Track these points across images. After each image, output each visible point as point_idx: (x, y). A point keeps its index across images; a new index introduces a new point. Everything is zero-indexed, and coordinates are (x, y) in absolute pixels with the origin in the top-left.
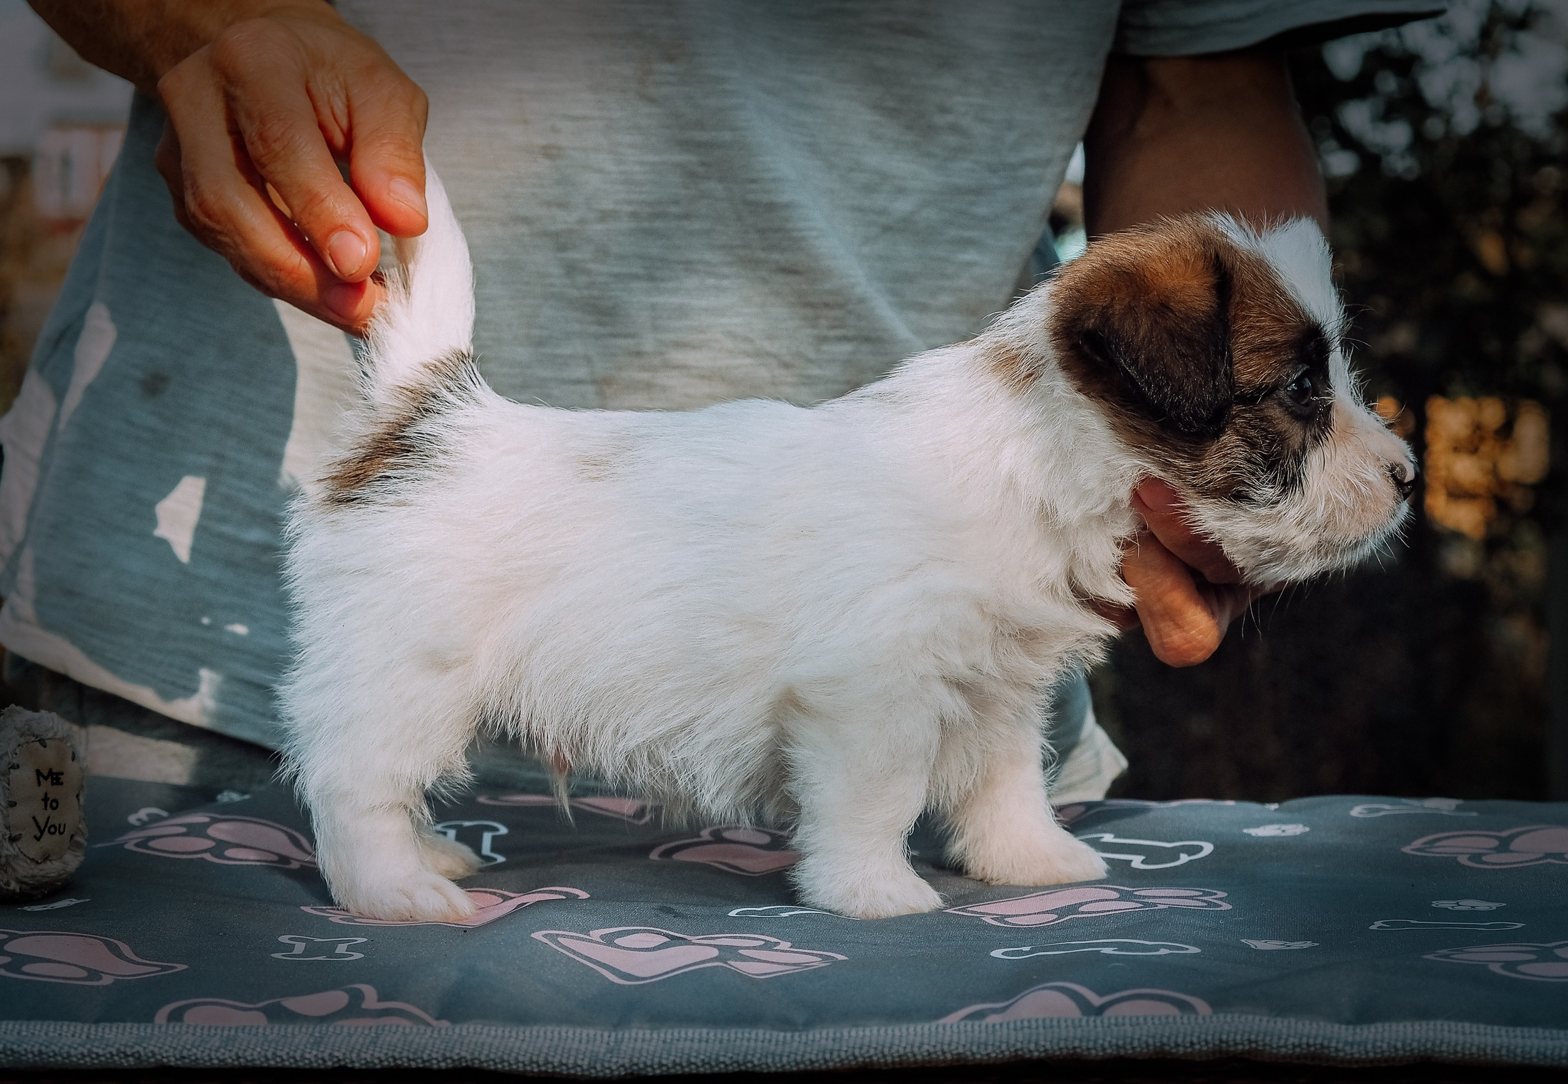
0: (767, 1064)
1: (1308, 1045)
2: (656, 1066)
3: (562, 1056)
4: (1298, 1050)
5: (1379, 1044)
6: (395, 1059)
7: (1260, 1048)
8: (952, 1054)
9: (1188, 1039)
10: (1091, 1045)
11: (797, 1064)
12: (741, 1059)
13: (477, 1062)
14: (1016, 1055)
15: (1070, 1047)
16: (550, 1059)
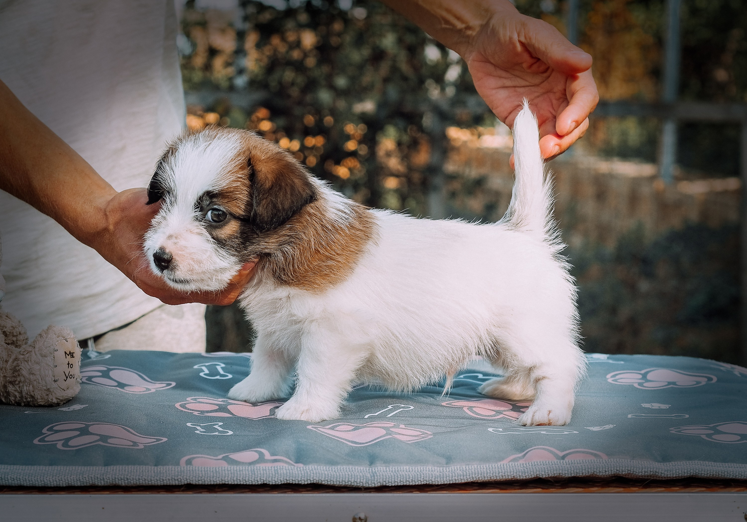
0: (438, 481)
1: (651, 472)
2: (393, 482)
3: (355, 479)
4: (646, 473)
5: (678, 471)
6: (287, 480)
7: (632, 473)
8: (511, 476)
9: (604, 469)
10: (566, 472)
11: (450, 481)
12: (427, 479)
13: (320, 481)
14: (537, 477)
15: (558, 473)
16: (350, 480)
